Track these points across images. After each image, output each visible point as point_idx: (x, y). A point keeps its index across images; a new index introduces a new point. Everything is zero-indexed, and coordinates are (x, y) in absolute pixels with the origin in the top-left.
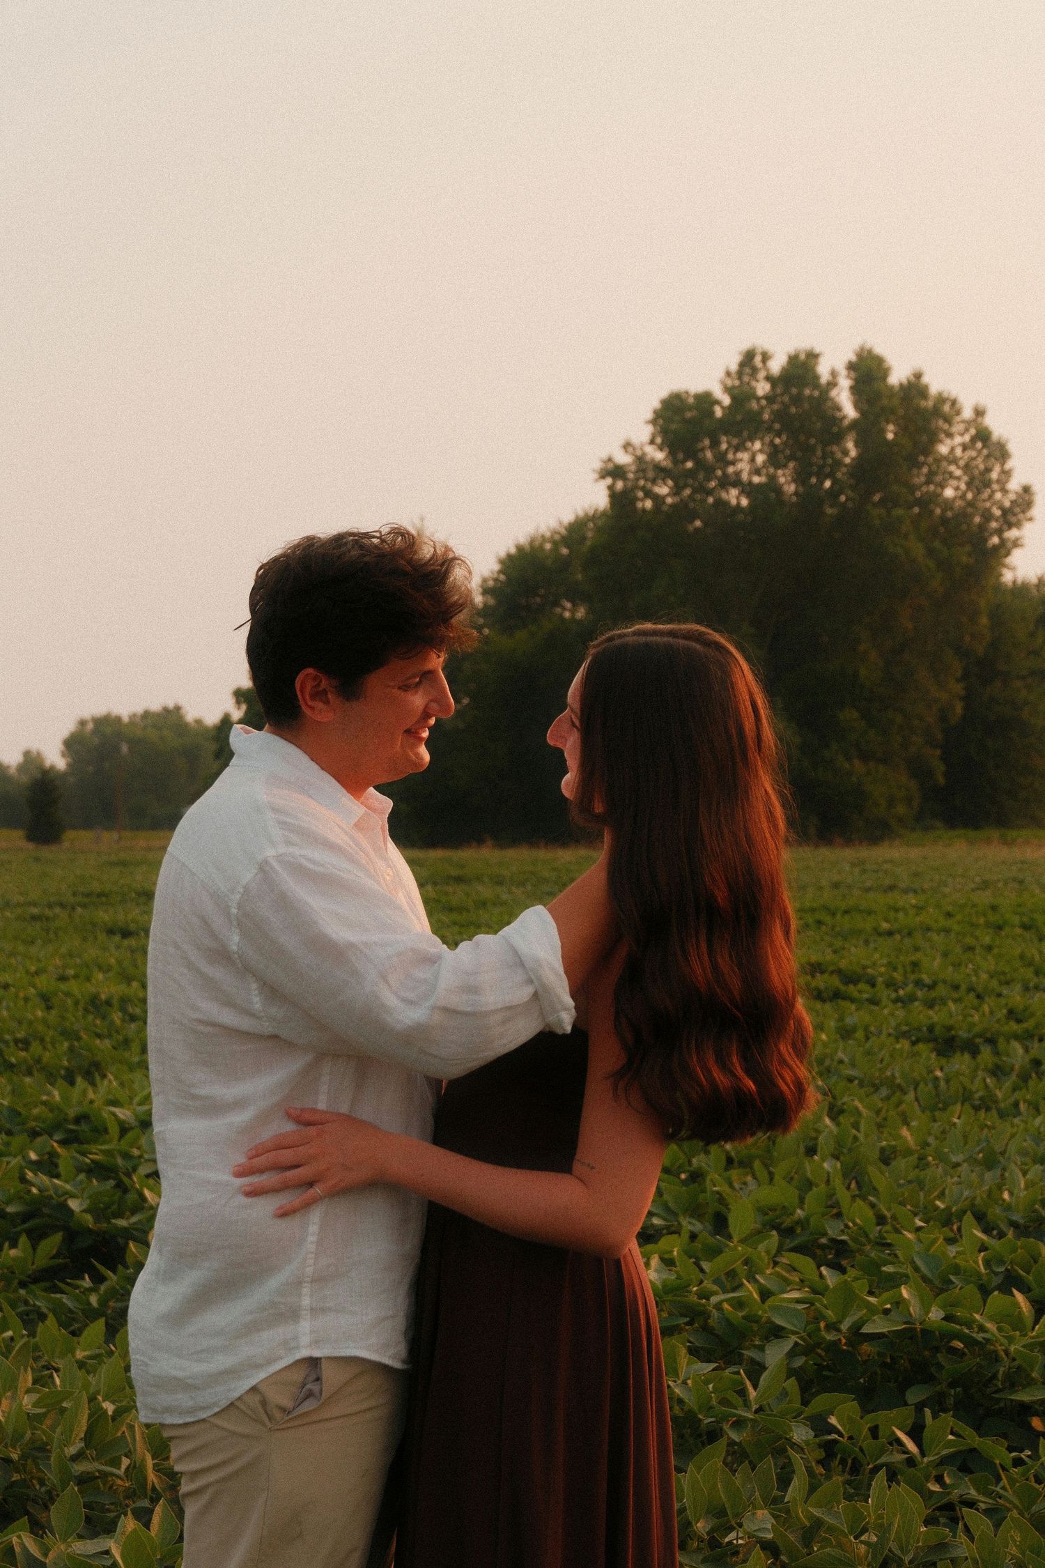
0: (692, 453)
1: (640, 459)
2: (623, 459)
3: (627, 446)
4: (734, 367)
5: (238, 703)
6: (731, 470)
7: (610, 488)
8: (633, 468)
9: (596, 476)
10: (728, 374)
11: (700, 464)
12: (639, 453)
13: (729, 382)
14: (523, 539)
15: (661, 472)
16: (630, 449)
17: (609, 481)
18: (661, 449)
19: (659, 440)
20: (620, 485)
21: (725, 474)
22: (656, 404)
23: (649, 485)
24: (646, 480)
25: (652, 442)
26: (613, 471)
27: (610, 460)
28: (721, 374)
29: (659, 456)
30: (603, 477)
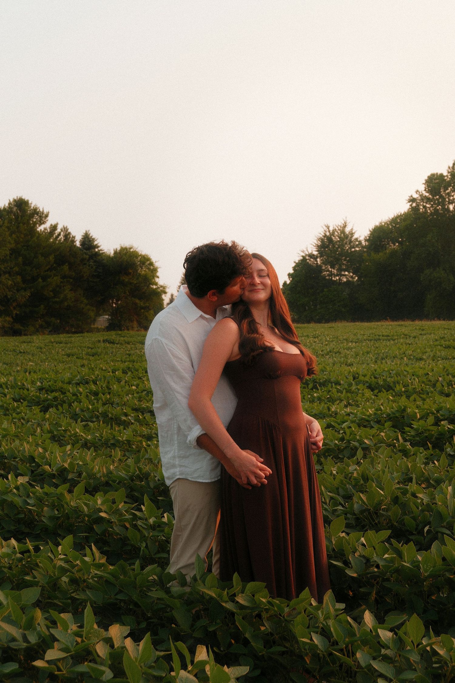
0: (439, 193)
1: (421, 195)
2: (416, 196)
3: (417, 191)
4: (451, 165)
5: (289, 278)
6: (452, 198)
7: (411, 205)
8: (419, 198)
9: (407, 202)
10: (449, 168)
11: (441, 196)
12: (421, 194)
13: (450, 171)
14: (377, 224)
15: (428, 200)
16: (418, 193)
17: (411, 203)
18: (428, 193)
19: (427, 190)
20: (414, 205)
21: (449, 199)
22: (426, 178)
23: (425, 204)
24: (423, 202)
25: (425, 190)
26: (412, 200)
27: (412, 196)
28: (447, 168)
29: (427, 194)
30: (409, 202)
